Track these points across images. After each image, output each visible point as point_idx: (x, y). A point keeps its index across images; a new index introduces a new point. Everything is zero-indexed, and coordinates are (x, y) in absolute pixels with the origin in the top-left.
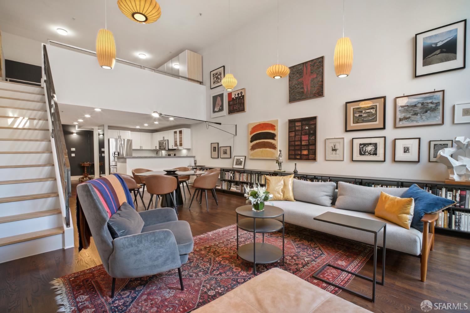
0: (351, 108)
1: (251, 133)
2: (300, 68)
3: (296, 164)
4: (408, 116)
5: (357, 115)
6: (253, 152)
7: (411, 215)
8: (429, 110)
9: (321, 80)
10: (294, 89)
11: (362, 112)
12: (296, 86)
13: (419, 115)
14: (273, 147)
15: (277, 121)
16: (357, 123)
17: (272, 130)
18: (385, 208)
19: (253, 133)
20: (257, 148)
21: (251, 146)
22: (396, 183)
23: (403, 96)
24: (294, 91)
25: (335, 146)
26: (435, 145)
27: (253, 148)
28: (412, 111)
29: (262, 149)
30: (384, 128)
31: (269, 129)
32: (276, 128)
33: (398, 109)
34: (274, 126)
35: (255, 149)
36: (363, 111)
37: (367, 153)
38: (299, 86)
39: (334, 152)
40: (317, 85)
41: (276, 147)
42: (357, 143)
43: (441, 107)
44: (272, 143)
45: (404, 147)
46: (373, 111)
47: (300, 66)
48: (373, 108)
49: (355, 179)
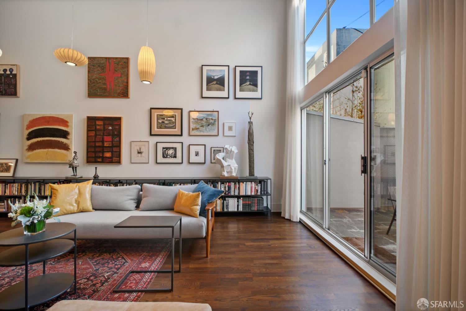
0: (155, 113)
1: (28, 127)
2: (102, 62)
3: (96, 168)
4: (198, 127)
5: (160, 121)
6: (30, 153)
7: (200, 206)
8: (210, 124)
9: (126, 81)
10: (94, 83)
11: (164, 119)
12: (97, 80)
13: (204, 127)
14: (66, 147)
15: (72, 116)
16: (161, 128)
17: (64, 127)
18: (182, 203)
19: (32, 127)
20: (38, 149)
21: (29, 146)
22: (190, 180)
23: (194, 110)
24: (94, 86)
25: (140, 149)
26: (214, 150)
27: (31, 148)
28: (200, 124)
29: (46, 150)
30: (181, 135)
31: (59, 125)
32: (69, 124)
33: (191, 120)
34: (67, 122)
35: (35, 149)
36: (166, 119)
37: (169, 156)
38: (101, 81)
39: (140, 155)
40: (122, 85)
41: (69, 147)
42: (160, 146)
43: (217, 123)
44: (63, 142)
45: (196, 152)
46: (173, 119)
47: (103, 60)
48: (173, 117)
49: (159, 180)
